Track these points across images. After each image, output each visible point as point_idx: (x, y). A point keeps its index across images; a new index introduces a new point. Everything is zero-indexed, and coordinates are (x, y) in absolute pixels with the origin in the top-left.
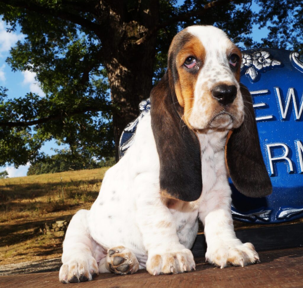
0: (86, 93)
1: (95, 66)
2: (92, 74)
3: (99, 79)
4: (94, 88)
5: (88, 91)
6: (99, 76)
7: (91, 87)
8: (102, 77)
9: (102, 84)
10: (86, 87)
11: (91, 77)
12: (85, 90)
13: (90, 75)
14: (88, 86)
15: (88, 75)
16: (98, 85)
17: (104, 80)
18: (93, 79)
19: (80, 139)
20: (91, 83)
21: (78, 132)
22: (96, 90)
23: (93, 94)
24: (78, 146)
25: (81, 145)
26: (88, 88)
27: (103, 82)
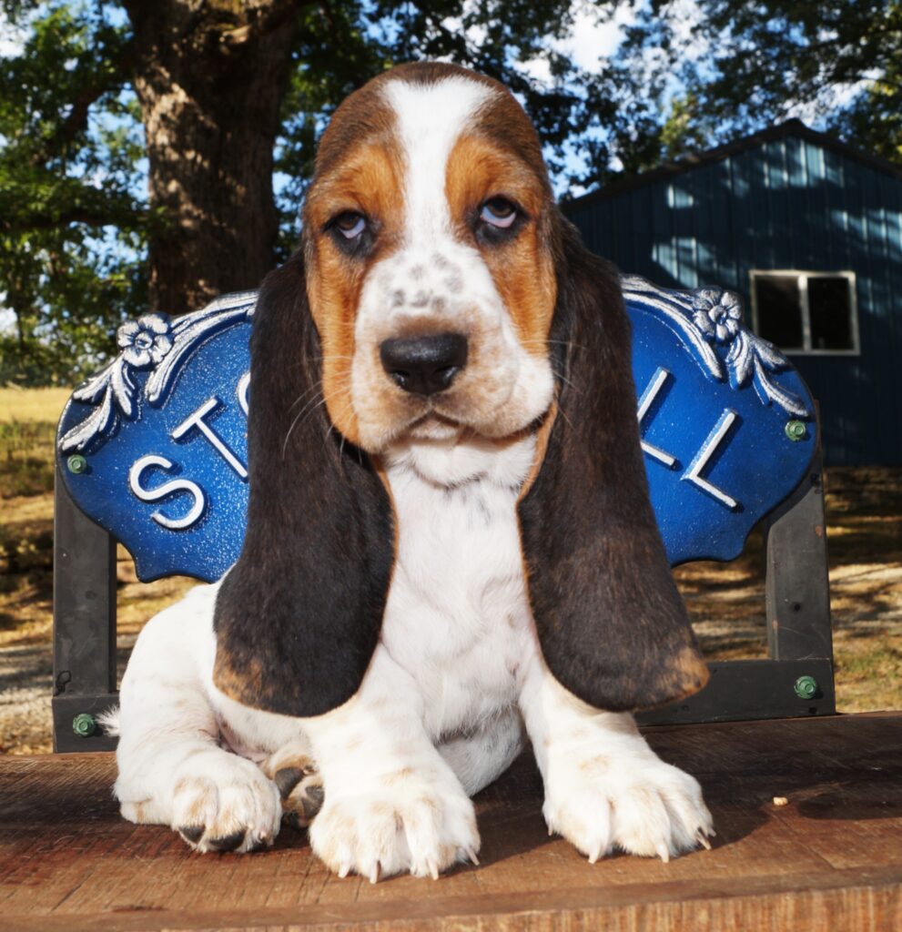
0: (76, 164)
1: (109, 89)
2: (99, 112)
3: (120, 129)
4: (103, 153)
5: (82, 160)
6: (120, 117)
7: (93, 150)
8: (127, 120)
9: (126, 142)
10: (78, 146)
11: (93, 119)
12: (72, 157)
13: (92, 115)
14: (83, 145)
15: (86, 113)
16: (113, 144)
17: (133, 132)
18: (100, 126)
19: (47, 300)
20: (92, 137)
21: (43, 278)
22: (107, 159)
23: (96, 170)
24: (39, 318)
25: (50, 318)
26: (84, 152)
27: (130, 136)
